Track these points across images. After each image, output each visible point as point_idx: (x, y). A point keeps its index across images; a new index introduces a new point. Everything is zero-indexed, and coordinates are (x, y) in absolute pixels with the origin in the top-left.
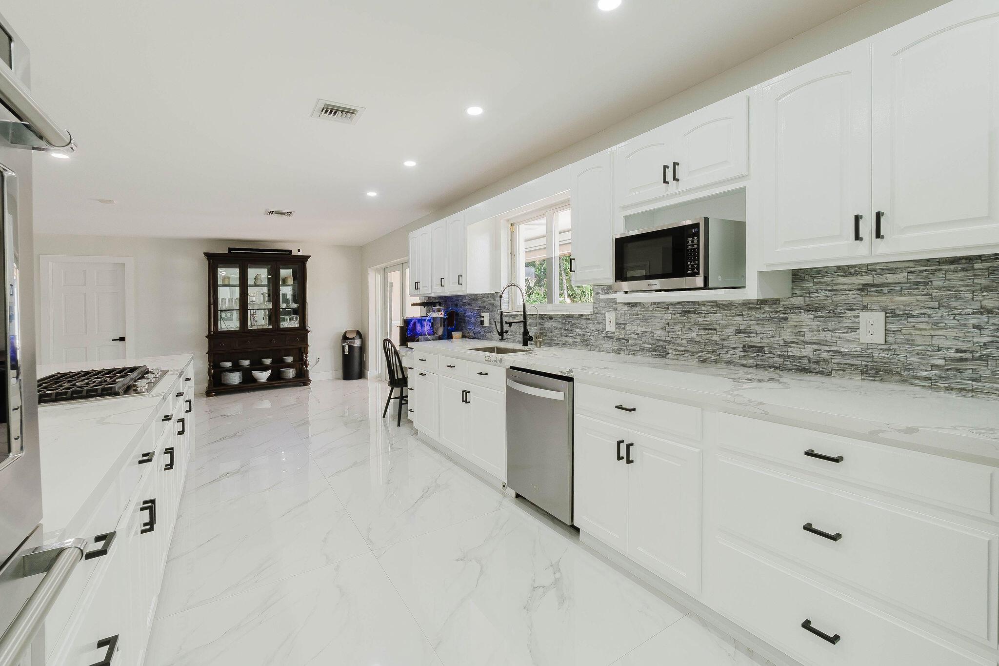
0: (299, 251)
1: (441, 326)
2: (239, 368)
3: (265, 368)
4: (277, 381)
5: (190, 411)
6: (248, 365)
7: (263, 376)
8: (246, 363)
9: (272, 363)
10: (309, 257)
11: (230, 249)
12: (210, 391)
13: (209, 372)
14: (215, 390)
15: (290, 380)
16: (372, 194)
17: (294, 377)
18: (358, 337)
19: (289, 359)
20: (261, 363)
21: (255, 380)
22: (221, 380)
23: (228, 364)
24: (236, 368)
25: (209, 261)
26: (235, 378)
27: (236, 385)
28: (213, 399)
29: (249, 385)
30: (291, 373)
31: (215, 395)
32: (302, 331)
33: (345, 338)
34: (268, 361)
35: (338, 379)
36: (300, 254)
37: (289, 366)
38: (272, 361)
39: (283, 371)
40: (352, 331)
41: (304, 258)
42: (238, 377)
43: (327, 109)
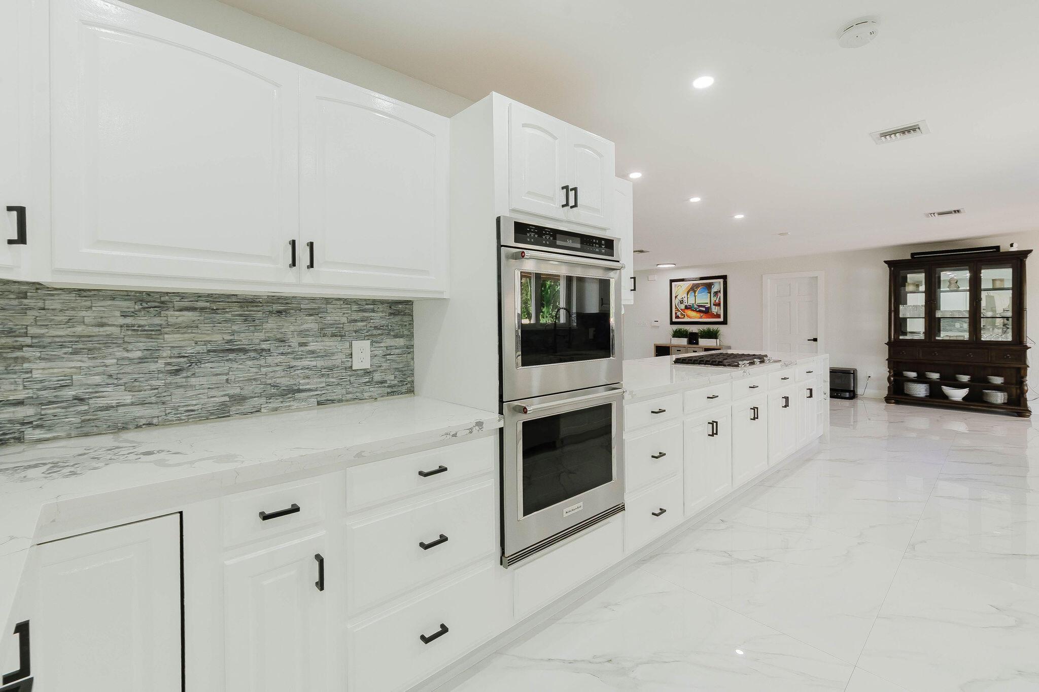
0: (1012, 245)
2: (925, 380)
3: (961, 386)
4: (977, 404)
5: (811, 396)
6: (937, 379)
7: (958, 394)
8: (935, 376)
9: (971, 380)
10: (1030, 251)
11: (913, 255)
12: (890, 397)
13: (889, 379)
14: (895, 398)
15: (996, 406)
17: (1004, 403)
19: (998, 380)
20: (956, 380)
21: (945, 397)
22: (903, 390)
23: (913, 375)
24: (921, 379)
25: (891, 270)
26: (920, 390)
27: (921, 398)
29: (937, 399)
30: (999, 398)
31: (894, 403)
32: (1017, 349)
34: (965, 378)
36: (1014, 249)
37: (997, 388)
38: (971, 378)
39: (987, 394)
41: (1025, 253)
42: (924, 390)
43: (884, 135)
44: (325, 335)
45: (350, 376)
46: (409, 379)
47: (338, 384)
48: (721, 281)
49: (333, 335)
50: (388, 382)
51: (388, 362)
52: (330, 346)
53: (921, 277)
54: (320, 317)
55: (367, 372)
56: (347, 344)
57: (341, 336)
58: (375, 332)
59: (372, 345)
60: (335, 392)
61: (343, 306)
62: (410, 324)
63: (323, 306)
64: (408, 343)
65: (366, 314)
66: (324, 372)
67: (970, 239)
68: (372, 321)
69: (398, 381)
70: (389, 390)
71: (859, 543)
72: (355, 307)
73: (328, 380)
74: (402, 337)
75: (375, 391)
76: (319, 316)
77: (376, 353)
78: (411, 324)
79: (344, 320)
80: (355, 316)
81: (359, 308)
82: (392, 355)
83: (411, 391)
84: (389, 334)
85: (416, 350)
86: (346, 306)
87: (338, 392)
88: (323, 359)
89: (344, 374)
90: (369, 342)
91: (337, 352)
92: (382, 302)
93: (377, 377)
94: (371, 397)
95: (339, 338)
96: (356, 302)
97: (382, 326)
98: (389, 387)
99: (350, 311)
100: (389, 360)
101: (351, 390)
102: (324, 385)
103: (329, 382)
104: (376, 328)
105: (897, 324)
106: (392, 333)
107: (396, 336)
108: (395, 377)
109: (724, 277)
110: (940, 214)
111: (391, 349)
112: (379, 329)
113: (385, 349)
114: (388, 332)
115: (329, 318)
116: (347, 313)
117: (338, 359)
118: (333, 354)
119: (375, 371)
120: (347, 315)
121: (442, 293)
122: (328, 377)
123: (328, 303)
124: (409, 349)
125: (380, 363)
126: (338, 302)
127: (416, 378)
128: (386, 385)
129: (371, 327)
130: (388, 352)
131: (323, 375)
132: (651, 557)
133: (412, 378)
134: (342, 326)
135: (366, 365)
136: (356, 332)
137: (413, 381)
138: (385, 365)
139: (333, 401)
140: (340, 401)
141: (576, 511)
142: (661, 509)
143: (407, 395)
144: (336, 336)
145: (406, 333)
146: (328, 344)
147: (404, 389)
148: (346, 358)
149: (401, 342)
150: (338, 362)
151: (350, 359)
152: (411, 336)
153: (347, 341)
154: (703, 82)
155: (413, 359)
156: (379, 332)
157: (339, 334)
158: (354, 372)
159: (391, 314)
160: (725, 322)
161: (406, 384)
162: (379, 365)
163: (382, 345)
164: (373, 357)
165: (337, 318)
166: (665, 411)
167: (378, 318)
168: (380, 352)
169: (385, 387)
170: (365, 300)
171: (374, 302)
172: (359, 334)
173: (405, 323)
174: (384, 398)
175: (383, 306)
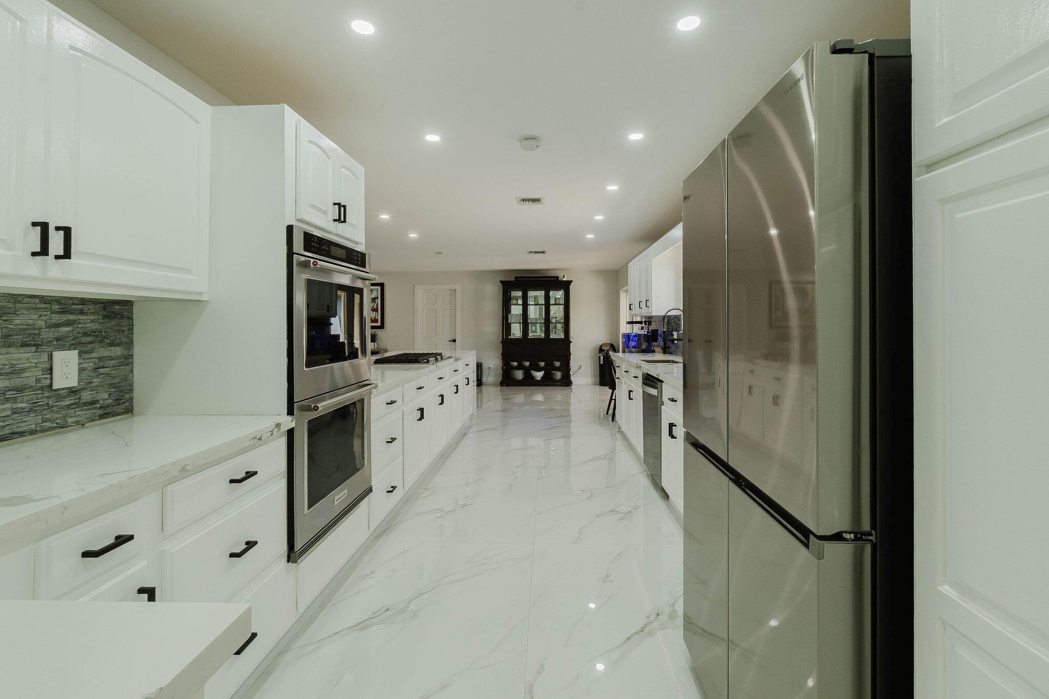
0: (564, 277)
1: (644, 341)
3: (539, 370)
4: (548, 381)
5: (468, 384)
6: (528, 366)
7: (539, 375)
8: (527, 364)
9: (545, 365)
10: (572, 281)
11: (516, 278)
12: (503, 382)
13: (502, 367)
14: (506, 382)
15: (557, 381)
16: (590, 236)
17: (560, 379)
18: (611, 349)
19: (558, 364)
20: (538, 365)
21: (532, 378)
22: (510, 375)
23: (515, 364)
24: (521, 366)
25: (503, 287)
26: (519, 375)
27: (520, 380)
28: (504, 388)
29: (529, 381)
30: (558, 375)
31: (506, 386)
32: (566, 342)
33: (601, 350)
34: (542, 364)
35: (597, 385)
36: (565, 279)
37: (557, 369)
39: (553, 373)
40: (605, 345)
41: (569, 282)
42: (521, 374)
43: (523, 200)
44: (10, 345)
45: (48, 397)
46: (127, 396)
47: (31, 410)
48: (379, 288)
49: (24, 345)
50: (101, 402)
51: (101, 376)
52: (19, 359)
53: (519, 294)
54: (5, 320)
55: (72, 391)
56: (45, 357)
57: (37, 345)
58: (84, 339)
59: (80, 355)
60: (25, 422)
61: (38, 306)
62: (129, 329)
63: (10, 305)
64: (126, 353)
65: (72, 317)
66: (9, 394)
67: (543, 270)
68: (80, 326)
69: (114, 400)
70: (101, 412)
71: (514, 478)
72: (56, 307)
73: (14, 406)
74: (118, 345)
75: (81, 414)
76: (4, 318)
77: (85, 365)
78: (131, 329)
79: (41, 323)
80: (56, 318)
81: (62, 308)
82: (106, 367)
83: (129, 411)
84: (101, 342)
85: (136, 360)
86: (44, 306)
87: (31, 421)
88: (7, 377)
89: (40, 396)
90: (76, 352)
91: (30, 367)
92: (95, 302)
93: (86, 396)
94: (77, 423)
95: (33, 349)
96: (58, 300)
97: (94, 332)
98: (101, 408)
99: (49, 313)
100: (102, 374)
101: (48, 416)
102: (9, 413)
103: (16, 408)
104: (85, 334)
105: (506, 327)
106: (107, 341)
107: (112, 344)
108: (110, 395)
109: (382, 285)
110: (535, 252)
111: (106, 360)
112: (89, 335)
113: (97, 360)
114: (100, 338)
115: (18, 322)
116: (45, 315)
117: (30, 377)
118: (23, 370)
119: (81, 390)
120: (44, 318)
121: (200, 294)
122: (16, 402)
123: (16, 302)
124: (127, 360)
125: (90, 379)
126: (32, 300)
127: (136, 394)
128: (98, 406)
129: (79, 333)
130: (101, 364)
131: (7, 400)
132: (385, 531)
133: (131, 395)
134: (37, 331)
135: (73, 382)
136: (57, 339)
137: (131, 399)
138: (96, 381)
139: (22, 434)
140: (33, 432)
141: (343, 498)
142: (392, 487)
143: (124, 416)
144: (29, 345)
145: (124, 340)
146: (15, 356)
147: (120, 409)
148: (43, 375)
149: (117, 351)
150: (32, 381)
151: (49, 376)
152: (130, 344)
153: (45, 352)
154: (433, 138)
155: (132, 371)
156: (89, 339)
157: (32, 343)
158: (53, 393)
159: (105, 317)
160: (382, 327)
161: (124, 403)
162: (89, 381)
163: (93, 355)
164: (81, 370)
165: (30, 322)
166: (396, 401)
167: (89, 322)
168: (90, 365)
169: (96, 408)
170: (71, 298)
171: (83, 301)
172: (62, 343)
173: (123, 328)
174: (94, 423)
175: (96, 306)
